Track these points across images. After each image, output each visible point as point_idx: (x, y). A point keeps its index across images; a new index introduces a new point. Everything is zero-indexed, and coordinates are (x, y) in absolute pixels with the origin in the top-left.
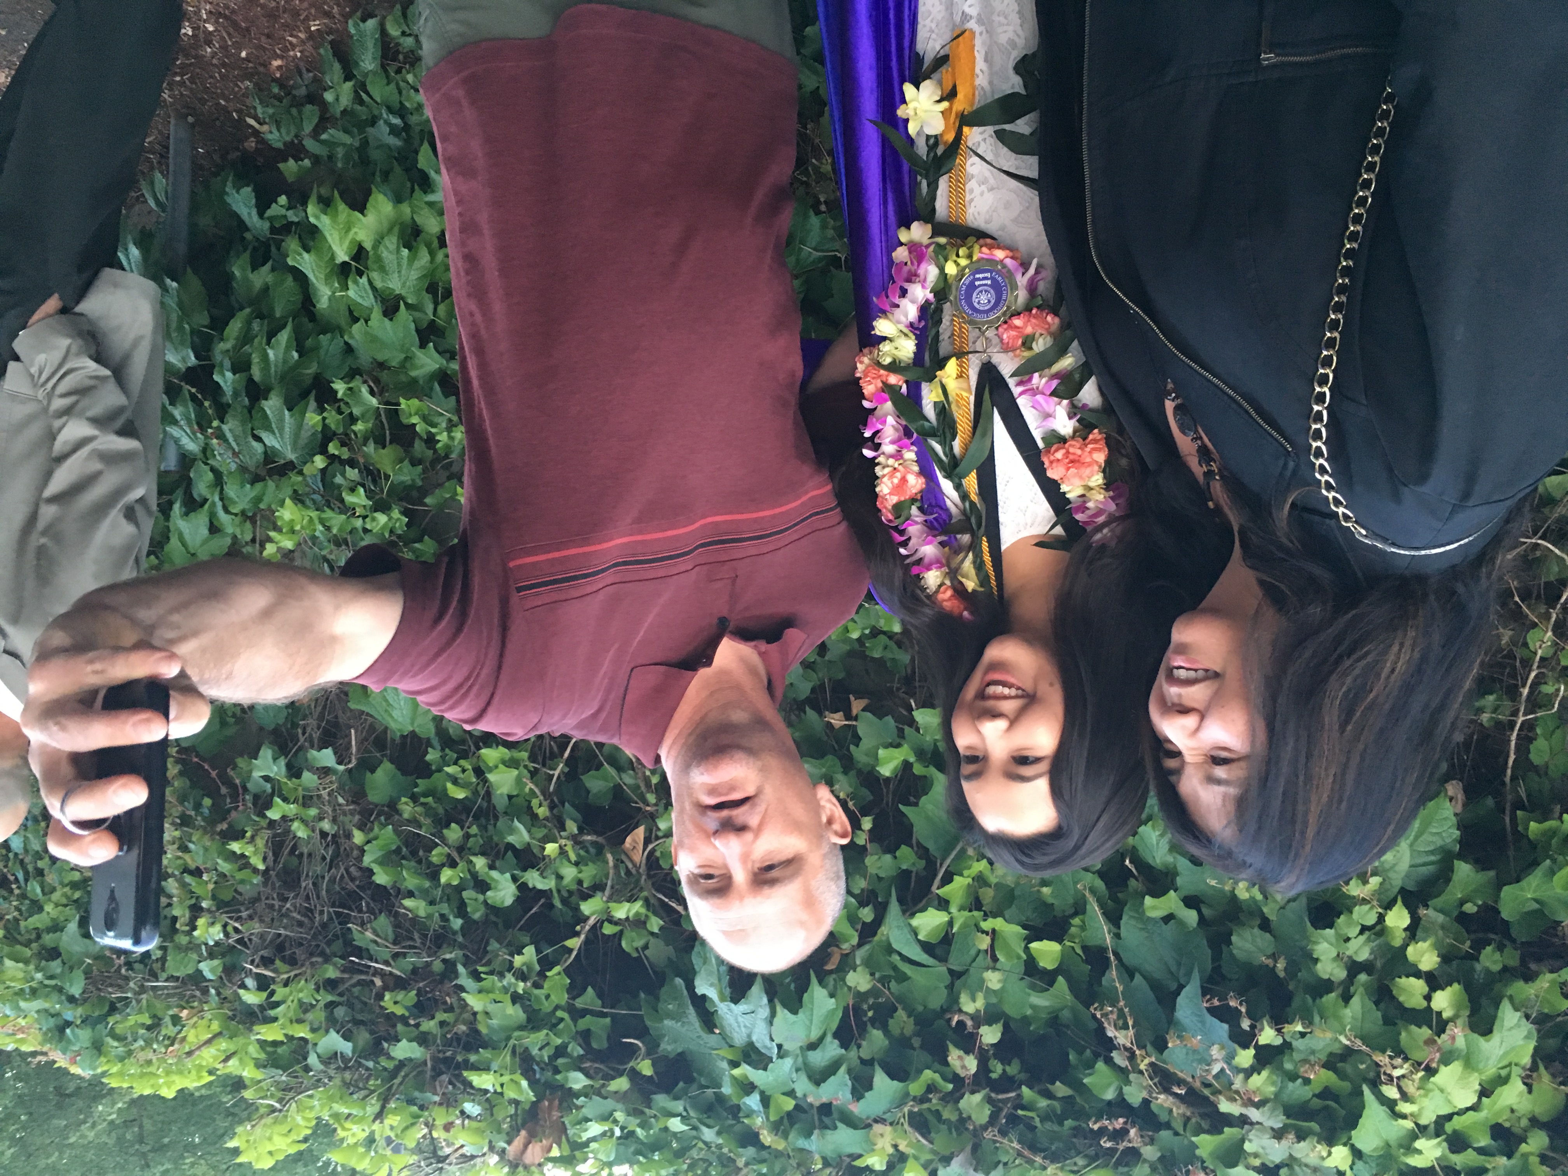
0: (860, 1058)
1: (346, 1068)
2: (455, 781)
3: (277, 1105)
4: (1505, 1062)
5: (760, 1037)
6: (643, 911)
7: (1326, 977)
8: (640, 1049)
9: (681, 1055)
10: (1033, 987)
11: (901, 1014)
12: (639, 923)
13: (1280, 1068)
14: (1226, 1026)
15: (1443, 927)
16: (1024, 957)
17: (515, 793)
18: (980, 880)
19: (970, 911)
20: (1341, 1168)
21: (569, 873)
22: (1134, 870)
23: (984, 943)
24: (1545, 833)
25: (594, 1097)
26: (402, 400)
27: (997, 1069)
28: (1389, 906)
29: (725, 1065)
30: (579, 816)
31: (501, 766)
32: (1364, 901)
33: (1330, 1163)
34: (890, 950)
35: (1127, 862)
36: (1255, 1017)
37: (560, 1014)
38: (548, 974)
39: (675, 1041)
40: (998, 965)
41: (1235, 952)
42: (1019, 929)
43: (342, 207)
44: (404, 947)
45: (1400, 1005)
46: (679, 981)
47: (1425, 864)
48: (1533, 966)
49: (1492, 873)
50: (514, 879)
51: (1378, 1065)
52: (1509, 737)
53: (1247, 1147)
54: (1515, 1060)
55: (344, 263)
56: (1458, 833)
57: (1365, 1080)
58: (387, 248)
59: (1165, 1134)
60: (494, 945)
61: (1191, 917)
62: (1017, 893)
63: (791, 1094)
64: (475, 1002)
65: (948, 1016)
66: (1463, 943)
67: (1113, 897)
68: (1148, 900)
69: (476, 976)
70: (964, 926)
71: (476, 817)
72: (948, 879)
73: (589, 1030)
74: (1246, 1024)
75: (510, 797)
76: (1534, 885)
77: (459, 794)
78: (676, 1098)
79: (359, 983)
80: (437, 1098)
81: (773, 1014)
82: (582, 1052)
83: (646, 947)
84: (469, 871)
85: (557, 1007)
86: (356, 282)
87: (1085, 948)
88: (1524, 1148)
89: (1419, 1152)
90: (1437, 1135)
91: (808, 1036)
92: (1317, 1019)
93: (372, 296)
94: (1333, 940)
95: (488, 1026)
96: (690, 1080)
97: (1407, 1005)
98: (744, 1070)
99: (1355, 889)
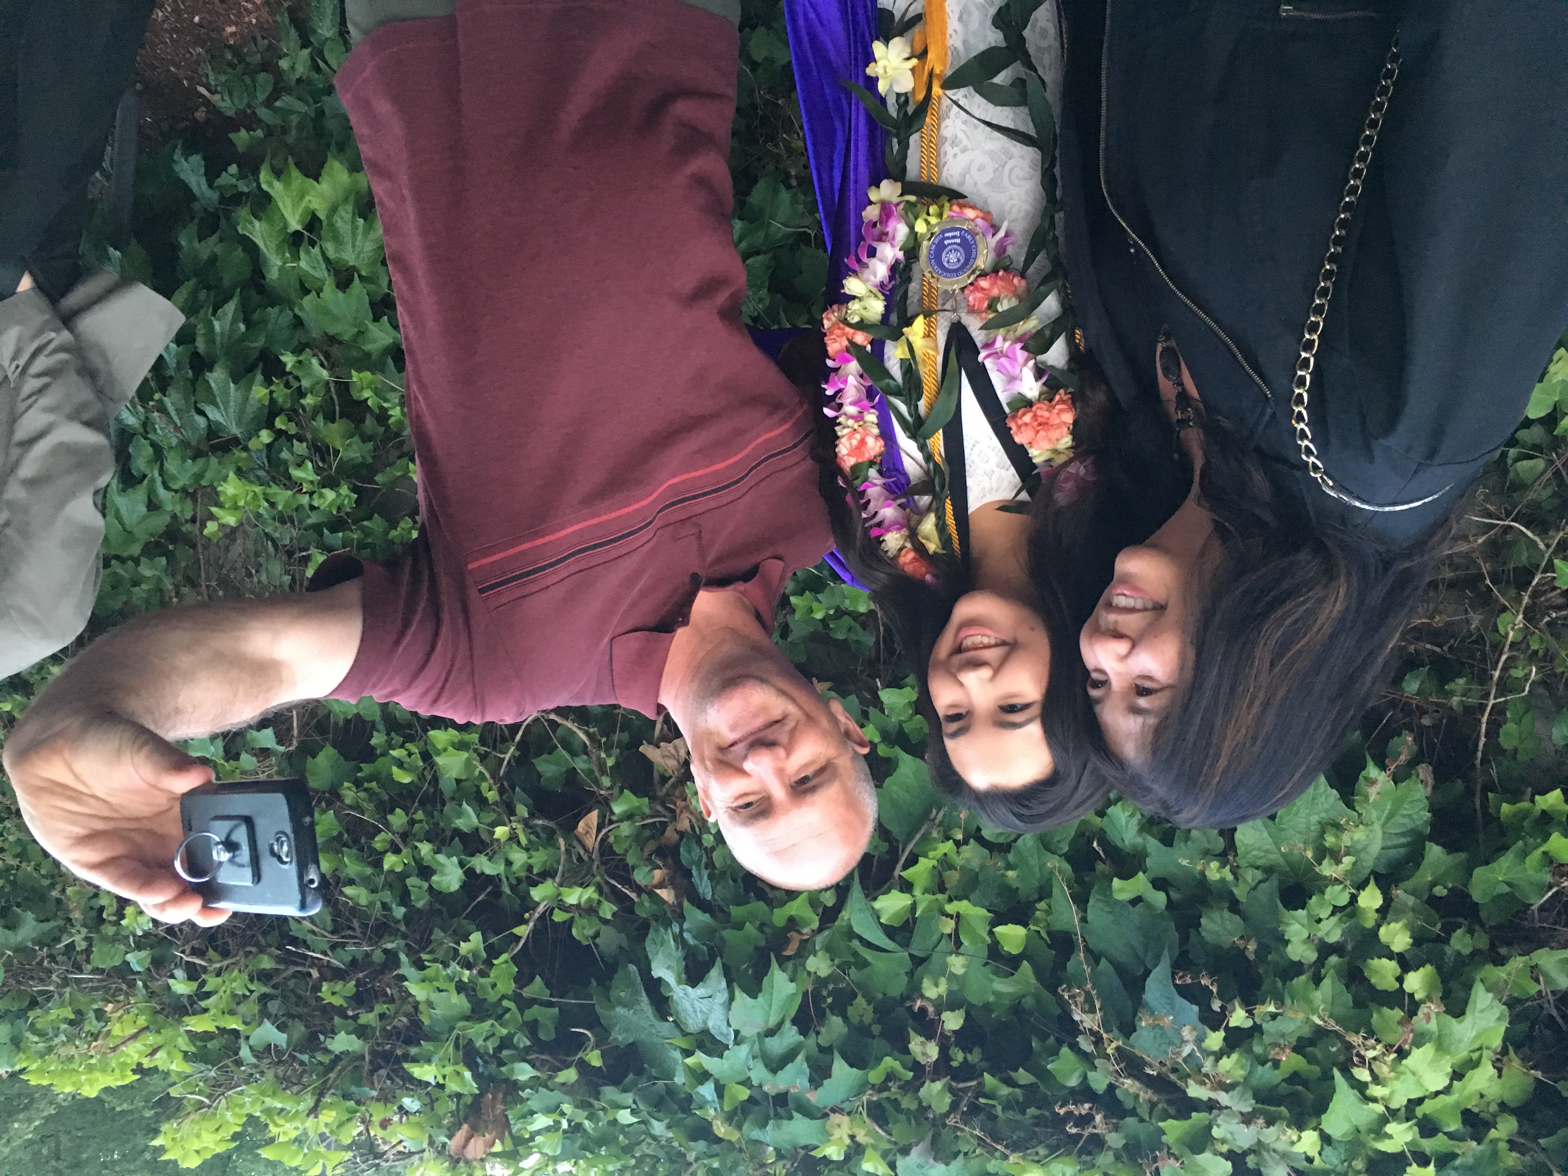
0: (819, 1045)
1: (280, 1062)
2: (400, 764)
3: (207, 1101)
4: (1476, 1045)
5: (716, 1023)
6: (596, 896)
7: (1296, 958)
8: (589, 1040)
9: (633, 1045)
10: (997, 973)
11: (860, 1001)
12: (590, 910)
13: (1250, 1051)
14: (1196, 1008)
15: (1413, 910)
16: (988, 940)
17: (464, 777)
18: (945, 863)
19: (934, 894)
20: (1310, 1154)
21: (519, 858)
22: (1101, 853)
23: (948, 926)
24: (1515, 815)
25: (540, 1089)
26: (354, 373)
27: (958, 1056)
28: (1361, 886)
29: (677, 1055)
30: (530, 801)
31: (450, 749)
32: (1337, 881)
33: (1299, 1148)
34: (851, 934)
35: (1095, 844)
36: (1226, 999)
37: (506, 1003)
38: (495, 962)
39: (627, 1030)
40: (961, 950)
41: (1204, 934)
42: (983, 912)
43: (295, 173)
44: (343, 937)
45: (1372, 987)
46: (632, 968)
47: (1395, 847)
48: (1503, 951)
49: (1462, 856)
50: (461, 864)
51: (1349, 1046)
52: (1480, 720)
53: (1216, 1132)
54: (1486, 1043)
55: (297, 232)
56: (1429, 815)
57: (1335, 1064)
58: (342, 218)
59: (1130, 1121)
60: (438, 934)
61: (1159, 899)
62: (981, 878)
63: (746, 1083)
64: (417, 991)
65: (908, 1004)
66: (1434, 925)
67: (1079, 881)
68: (1116, 882)
69: (420, 966)
70: (928, 910)
71: (422, 804)
72: (912, 861)
73: (536, 1021)
74: (1216, 1005)
75: (458, 781)
76: (1505, 865)
77: (405, 778)
78: (625, 1091)
79: (295, 975)
80: (374, 1093)
81: (732, 998)
82: (528, 1043)
83: (597, 935)
84: (414, 857)
85: (504, 997)
86: (308, 253)
87: (1049, 933)
88: (1493, 1134)
89: (1390, 1137)
90: (1408, 1120)
91: (766, 1021)
92: (1288, 1001)
93: (324, 266)
94: (1305, 921)
95: (430, 1017)
96: (640, 1072)
97: (1379, 987)
98: (699, 1058)
99: (1327, 869)
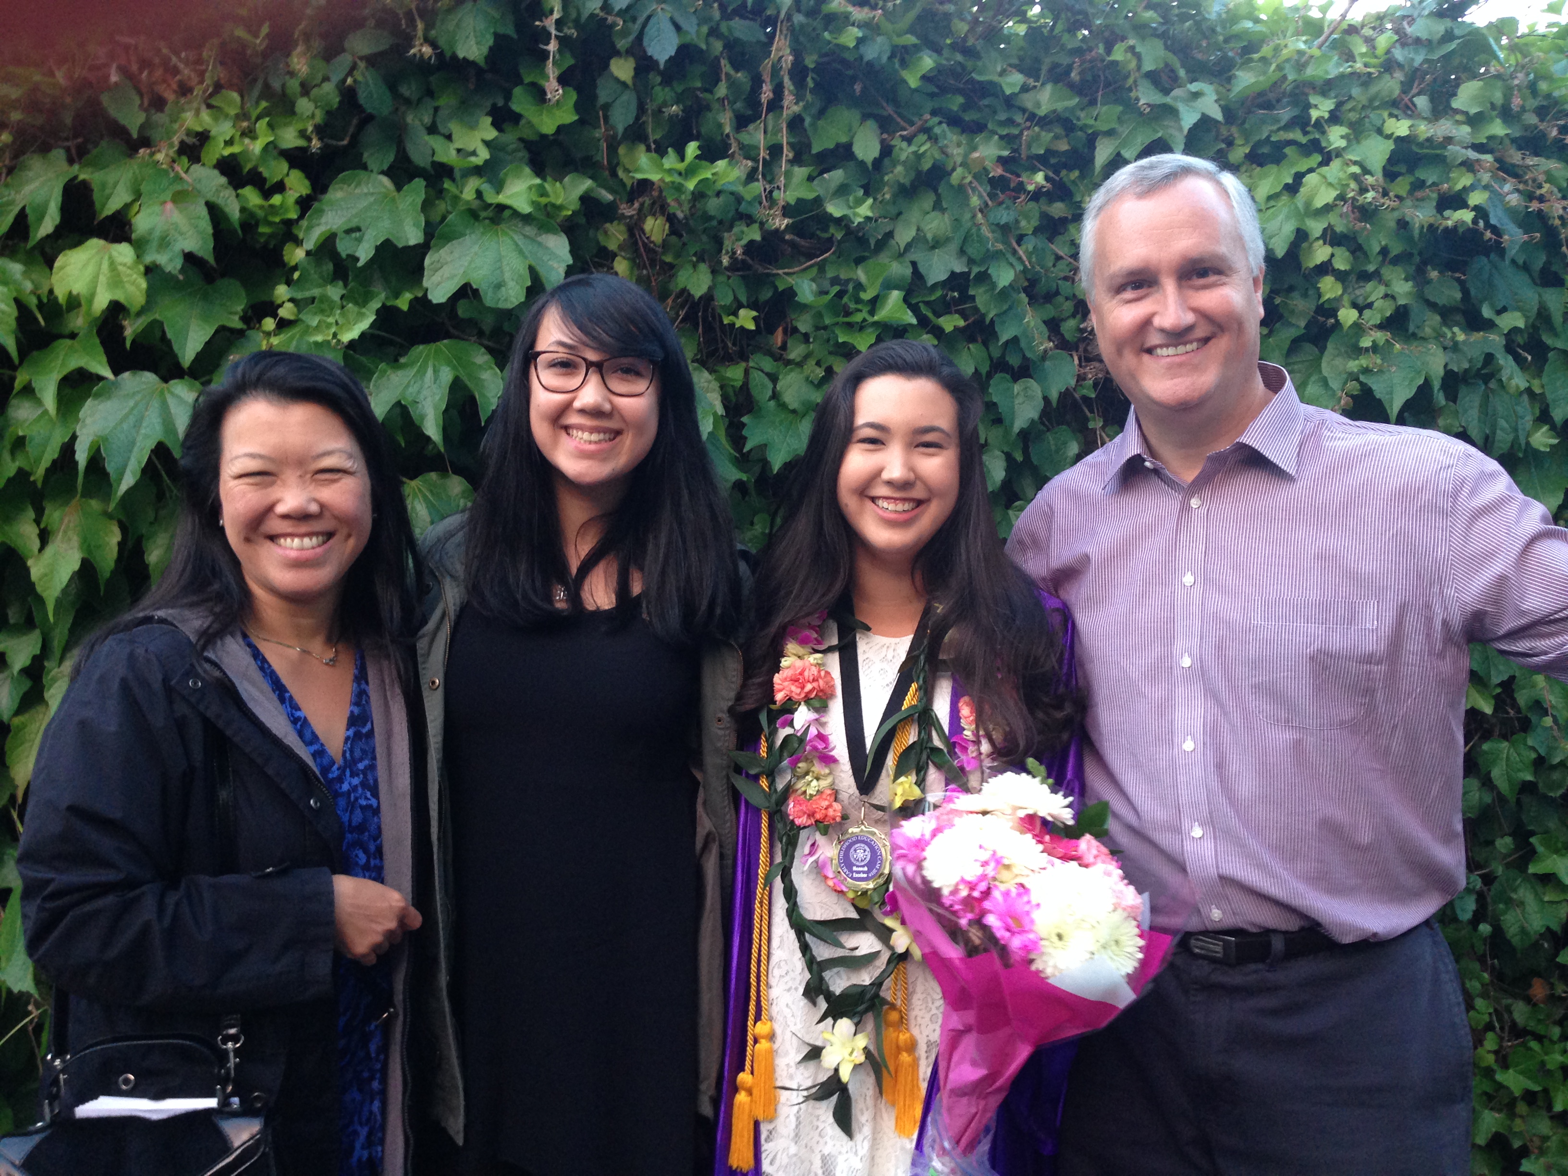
7: (1398, 268)
20: (1393, 120)
28: (1354, 325)
32: (1374, 327)
33: (1406, 123)
35: (1529, 358)
45: (1350, 248)
53: (1468, 129)
61: (1487, 312)
68: (1521, 325)
74: (1481, 224)
89: (1342, 137)
90: (1329, 152)
94: (1395, 296)
97: (1346, 248)
99: (1381, 336)
